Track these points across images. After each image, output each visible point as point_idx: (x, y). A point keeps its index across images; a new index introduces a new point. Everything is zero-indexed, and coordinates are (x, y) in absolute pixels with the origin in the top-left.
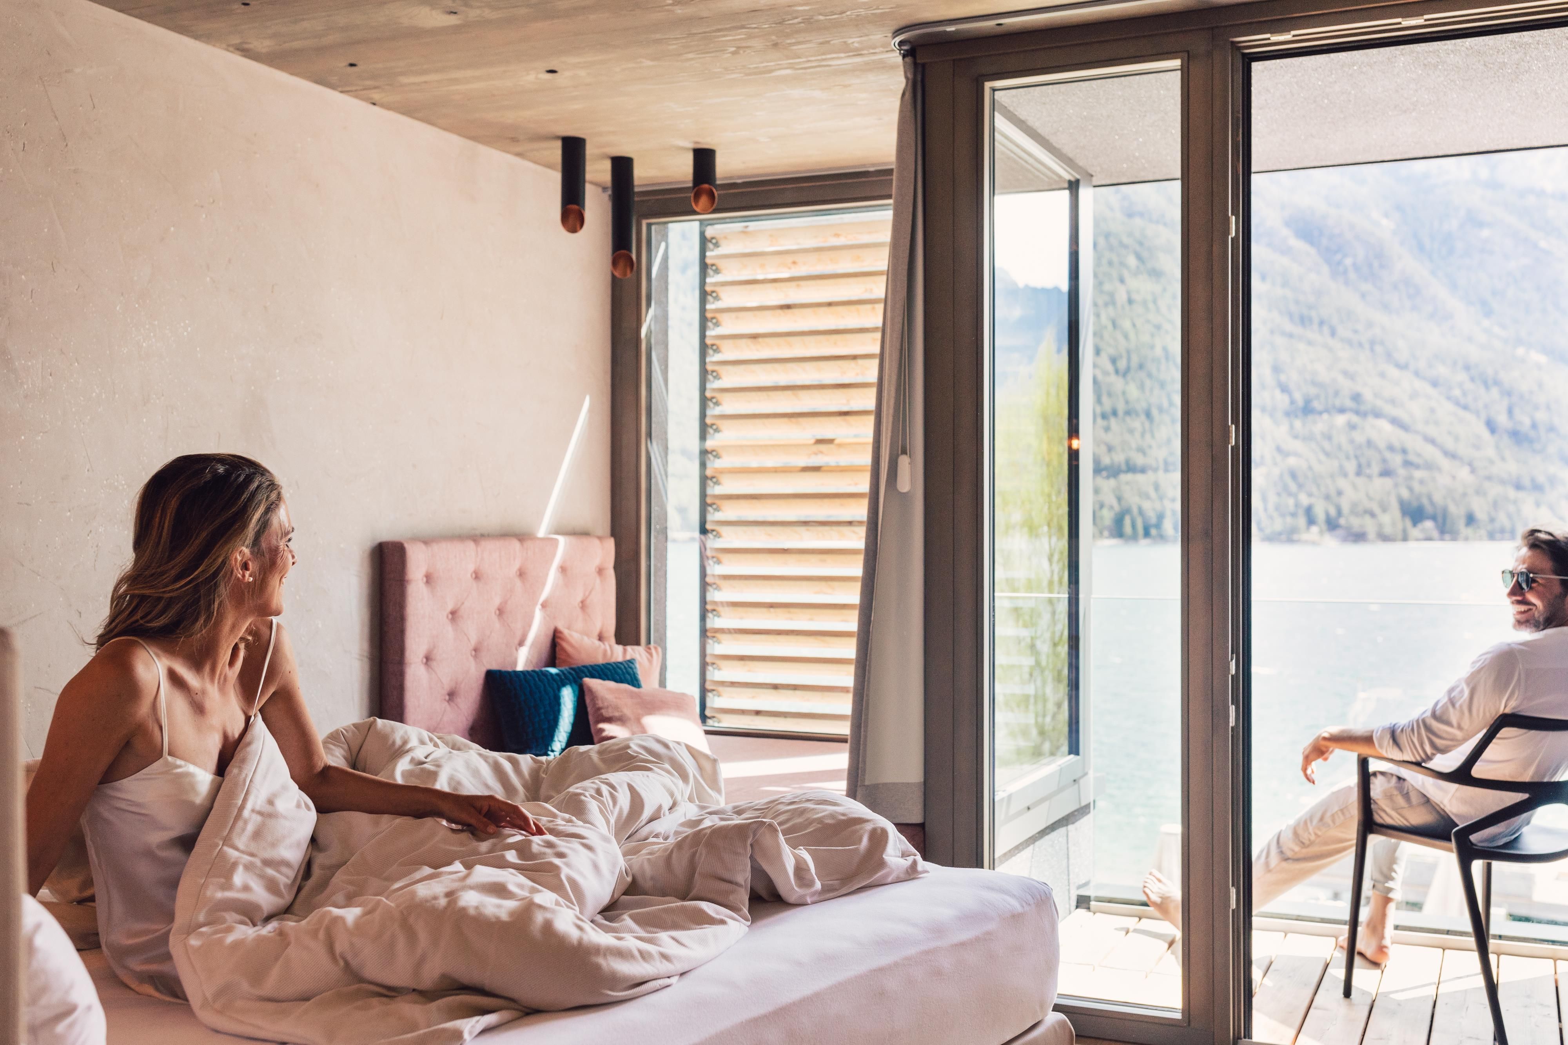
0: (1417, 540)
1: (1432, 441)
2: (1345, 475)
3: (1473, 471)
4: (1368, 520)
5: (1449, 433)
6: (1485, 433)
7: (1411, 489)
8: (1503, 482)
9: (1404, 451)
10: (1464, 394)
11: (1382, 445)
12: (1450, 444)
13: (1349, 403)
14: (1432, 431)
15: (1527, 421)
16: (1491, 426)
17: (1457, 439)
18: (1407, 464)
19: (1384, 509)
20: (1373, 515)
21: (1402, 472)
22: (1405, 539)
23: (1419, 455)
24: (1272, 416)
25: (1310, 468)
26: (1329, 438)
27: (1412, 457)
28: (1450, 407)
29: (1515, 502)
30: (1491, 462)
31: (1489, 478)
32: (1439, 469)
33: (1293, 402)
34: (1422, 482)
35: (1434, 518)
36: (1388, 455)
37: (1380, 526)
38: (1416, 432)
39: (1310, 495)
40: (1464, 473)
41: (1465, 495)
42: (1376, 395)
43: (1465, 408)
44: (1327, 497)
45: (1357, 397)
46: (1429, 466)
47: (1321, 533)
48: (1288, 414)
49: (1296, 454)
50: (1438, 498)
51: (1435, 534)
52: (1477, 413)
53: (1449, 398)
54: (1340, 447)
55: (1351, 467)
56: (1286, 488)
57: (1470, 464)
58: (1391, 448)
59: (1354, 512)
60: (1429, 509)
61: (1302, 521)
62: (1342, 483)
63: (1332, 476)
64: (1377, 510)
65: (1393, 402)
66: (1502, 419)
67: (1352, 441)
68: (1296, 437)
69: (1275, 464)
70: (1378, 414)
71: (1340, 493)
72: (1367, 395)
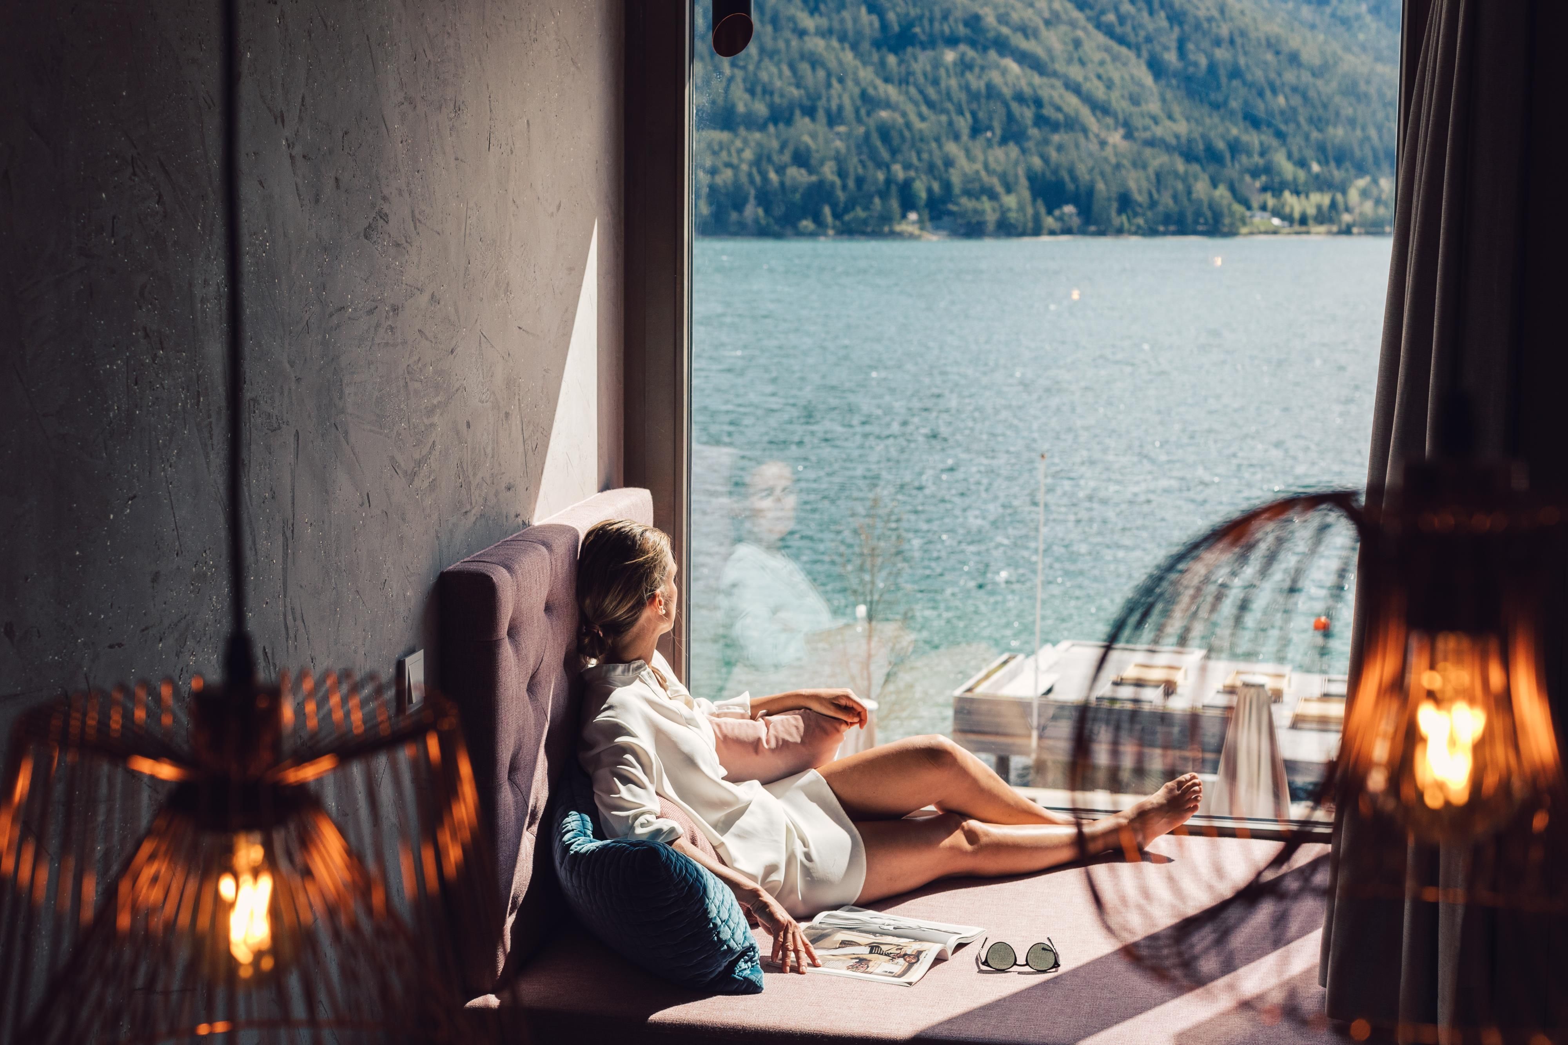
0: (1052, 233)
1: (1076, 89)
2: (957, 137)
3: (1129, 135)
4: (986, 205)
5: (1099, 77)
6: (1148, 80)
7: (1045, 159)
8: (1168, 148)
9: (1038, 103)
10: (1122, 19)
11: (1007, 92)
12: (1099, 91)
13: (962, 30)
14: (1075, 73)
15: (1203, 62)
16: (1156, 67)
17: (1109, 85)
18: (1041, 120)
19: (1009, 190)
20: (993, 196)
21: (1034, 132)
22: (1037, 231)
23: (1059, 109)
24: (854, 47)
25: (908, 125)
26: (936, 82)
27: (1048, 111)
28: (1101, 38)
29: (1184, 179)
30: (1155, 120)
31: (1151, 143)
32: (1085, 130)
33: (884, 26)
34: (1060, 148)
35: (1074, 199)
36: (1015, 106)
37: (1004, 211)
38: (1055, 74)
39: (907, 167)
40: (1116, 138)
41: (1118, 166)
42: (1003, 19)
43: (1122, 40)
44: (931, 169)
45: (974, 21)
46: (1072, 124)
47: (921, 222)
48: (877, 44)
49: (888, 105)
50: (1082, 170)
51: (1076, 222)
52: (1137, 49)
53: (1098, 26)
54: (949, 97)
55: (963, 124)
56: (874, 155)
57: (1127, 125)
58: (1020, 98)
59: (968, 193)
60: (1070, 186)
61: (895, 204)
62: (952, 148)
63: (937, 140)
64: (999, 189)
65: (1024, 30)
66: (1171, 57)
67: (967, 88)
68: (887, 80)
69: (859, 120)
70: (1002, 46)
71: (949, 163)
72: (990, 19)
